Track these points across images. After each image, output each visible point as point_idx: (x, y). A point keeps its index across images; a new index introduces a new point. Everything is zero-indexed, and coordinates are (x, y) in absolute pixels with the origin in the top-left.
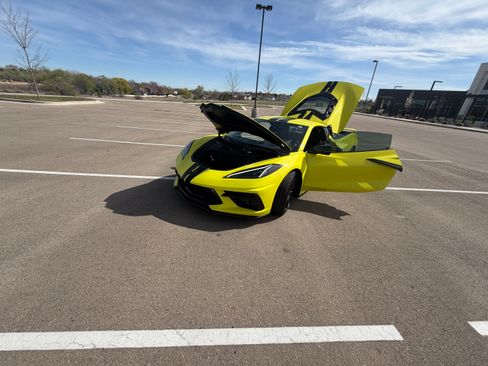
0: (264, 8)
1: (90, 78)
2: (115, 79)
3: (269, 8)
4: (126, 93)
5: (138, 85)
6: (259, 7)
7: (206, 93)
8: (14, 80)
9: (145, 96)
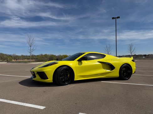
0: (116, 18)
1: (55, 56)
6: (113, 18)
8: (32, 59)
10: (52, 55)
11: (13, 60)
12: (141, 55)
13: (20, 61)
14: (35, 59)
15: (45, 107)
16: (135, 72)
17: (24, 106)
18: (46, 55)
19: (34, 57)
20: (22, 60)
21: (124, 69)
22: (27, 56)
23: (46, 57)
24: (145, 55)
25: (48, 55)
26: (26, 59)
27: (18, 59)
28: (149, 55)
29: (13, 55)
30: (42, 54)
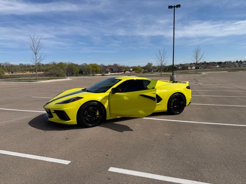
0: (174, 7)
1: (77, 65)
2: (91, 65)
3: (179, 6)
4: (97, 73)
5: (106, 67)
6: (170, 7)
7: (154, 68)
9: (110, 74)
10: (72, 65)
11: (7, 74)
12: (215, 63)
13: (18, 74)
14: (43, 71)
15: (70, 162)
16: (190, 103)
17: (45, 161)
18: (61, 65)
19: (42, 68)
20: (21, 74)
21: (175, 99)
22: (28, 66)
23: (61, 68)
24: (220, 63)
25: (65, 64)
26: (28, 71)
27: (15, 71)
28: (225, 62)
29: (5, 64)
30: (54, 62)
